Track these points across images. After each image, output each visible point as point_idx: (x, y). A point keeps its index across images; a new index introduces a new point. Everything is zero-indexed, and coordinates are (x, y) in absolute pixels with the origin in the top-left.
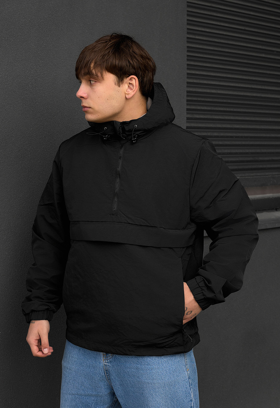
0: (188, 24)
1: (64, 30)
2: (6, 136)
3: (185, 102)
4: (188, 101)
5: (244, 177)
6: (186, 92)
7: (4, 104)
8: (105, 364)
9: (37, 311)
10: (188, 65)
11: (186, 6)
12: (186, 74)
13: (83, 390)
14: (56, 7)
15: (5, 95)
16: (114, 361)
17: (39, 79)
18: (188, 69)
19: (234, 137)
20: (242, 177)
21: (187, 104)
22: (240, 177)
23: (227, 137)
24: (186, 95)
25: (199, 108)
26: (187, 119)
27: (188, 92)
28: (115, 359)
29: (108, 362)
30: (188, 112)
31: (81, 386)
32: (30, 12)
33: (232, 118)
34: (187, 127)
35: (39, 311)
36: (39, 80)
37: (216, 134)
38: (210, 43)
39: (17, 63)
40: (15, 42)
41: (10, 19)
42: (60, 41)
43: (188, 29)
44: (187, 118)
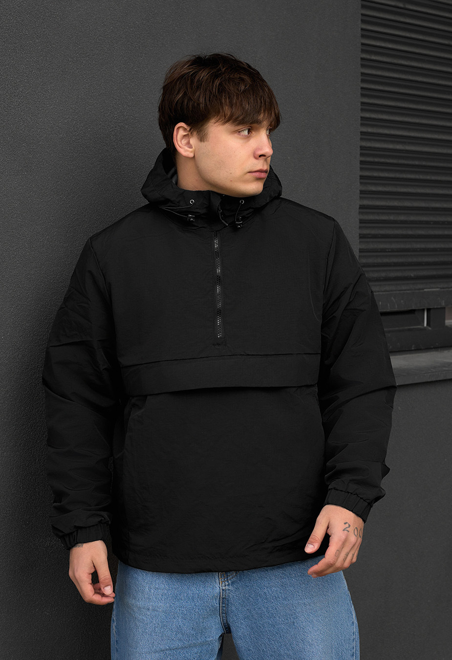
0: (363, 36)
1: (167, 46)
2: (74, 220)
3: (358, 165)
4: (362, 162)
5: (447, 289)
6: (359, 149)
7: (72, 168)
8: (224, 588)
9: (85, 528)
10: (363, 103)
11: (360, 5)
12: (360, 118)
13: (180, 640)
14: (153, 8)
15: (72, 153)
16: (239, 581)
17: (127, 126)
18: (362, 110)
19: (432, 223)
20: (443, 288)
21: (361, 169)
22: (441, 288)
23: (421, 222)
24: (359, 153)
25: (376, 174)
26: (360, 193)
27: (362, 148)
28: (242, 576)
29: (228, 585)
30: (362, 181)
31: (176, 634)
32: (113, 16)
33: (428, 191)
34: (360, 205)
35: (89, 527)
36: (127, 128)
37: (402, 218)
38: (394, 67)
39: (92, 99)
40: (90, 65)
41: (80, 26)
42: (161, 64)
43: (363, 44)
44: (360, 191)
